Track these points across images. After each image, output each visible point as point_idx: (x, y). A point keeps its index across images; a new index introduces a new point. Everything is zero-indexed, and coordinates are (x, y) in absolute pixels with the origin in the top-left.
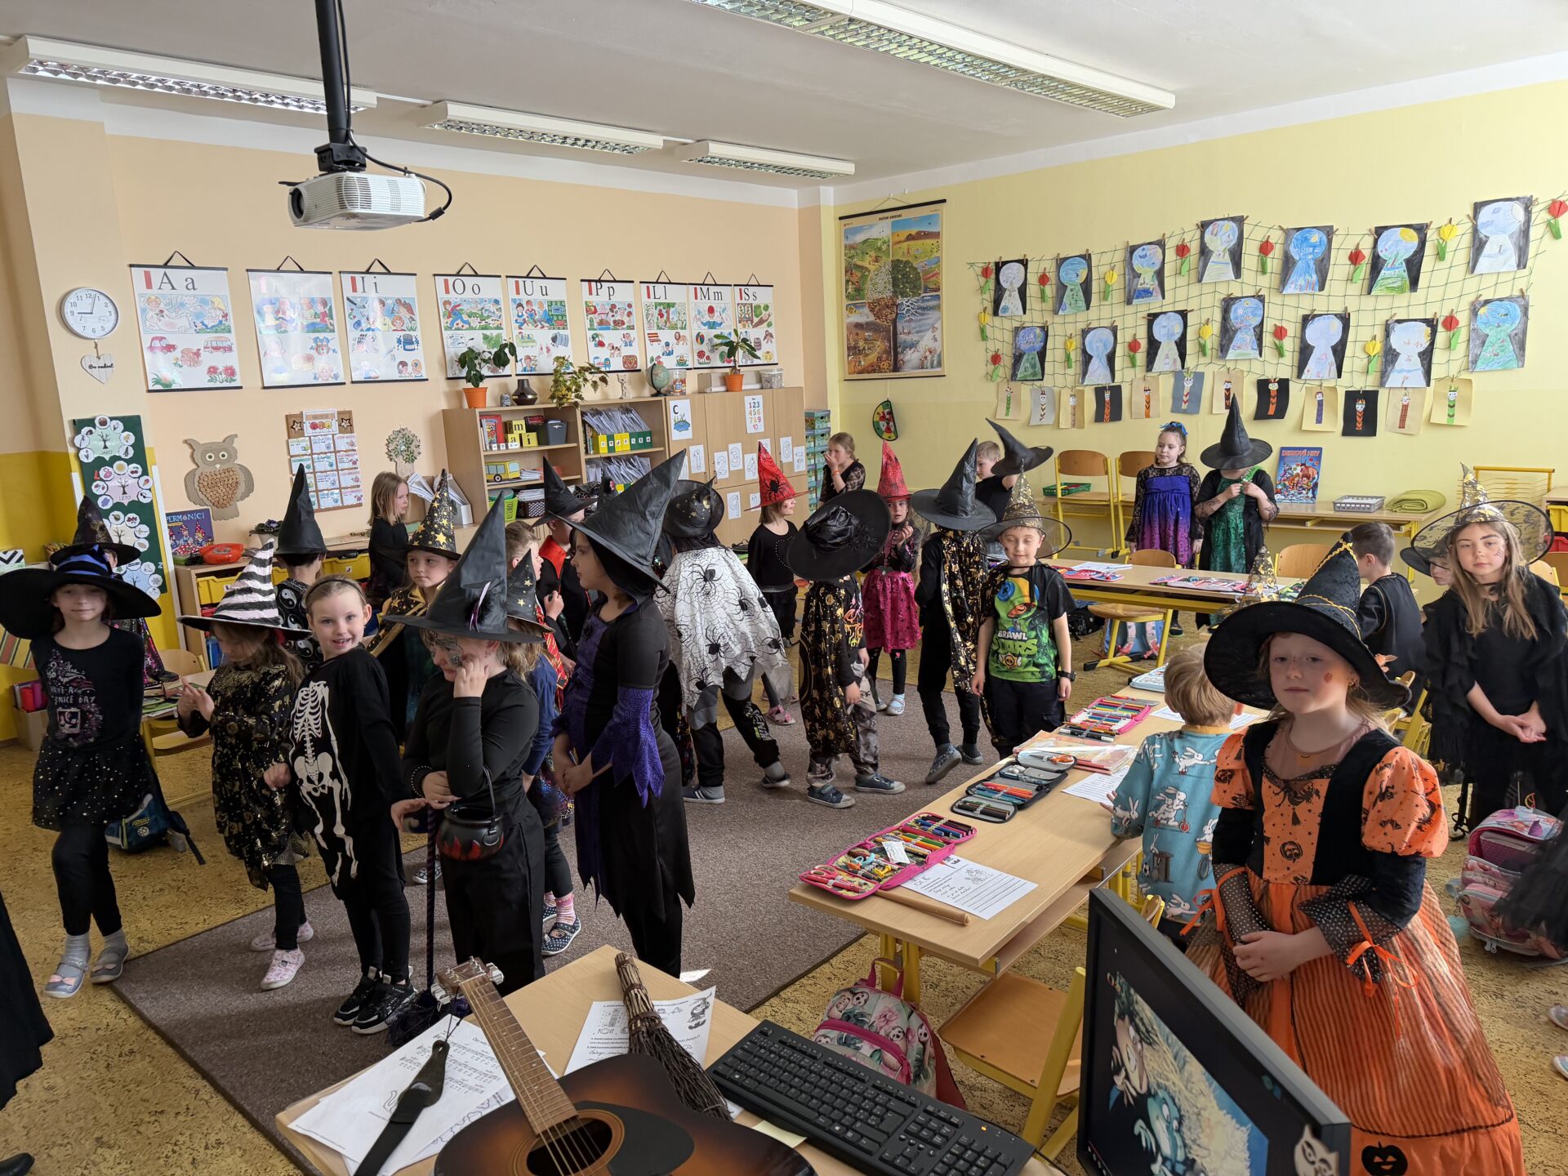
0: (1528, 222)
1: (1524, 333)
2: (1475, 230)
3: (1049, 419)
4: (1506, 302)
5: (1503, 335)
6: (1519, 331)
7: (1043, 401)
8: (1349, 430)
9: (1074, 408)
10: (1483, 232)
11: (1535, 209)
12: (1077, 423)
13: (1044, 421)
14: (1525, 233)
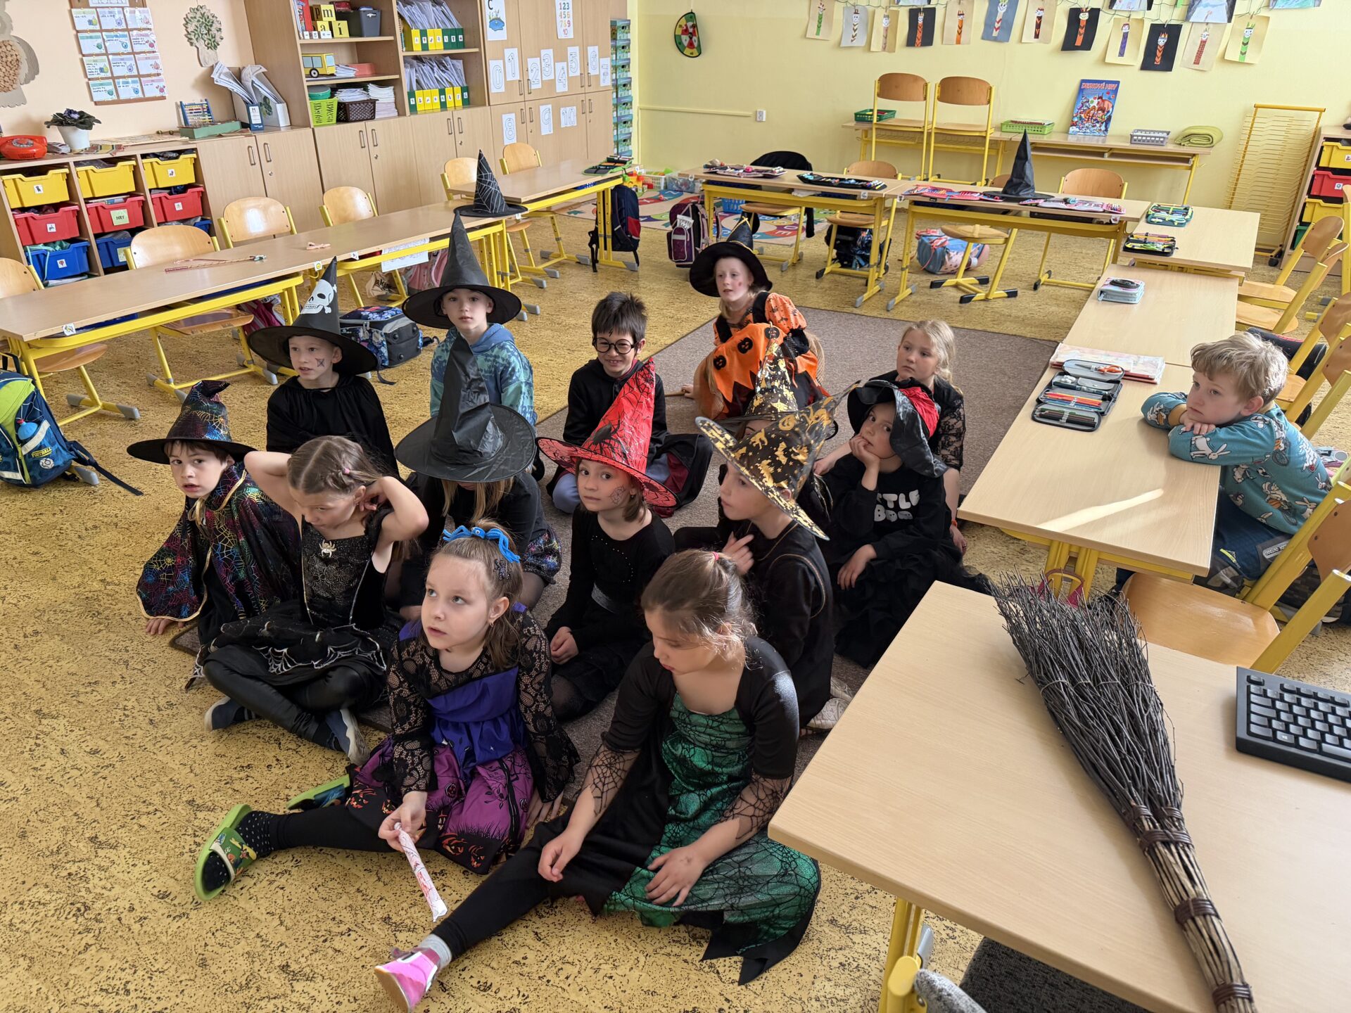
3: (861, 41)
7: (856, 21)
8: (1147, 65)
9: (886, 30)
12: (888, 47)
13: (855, 43)
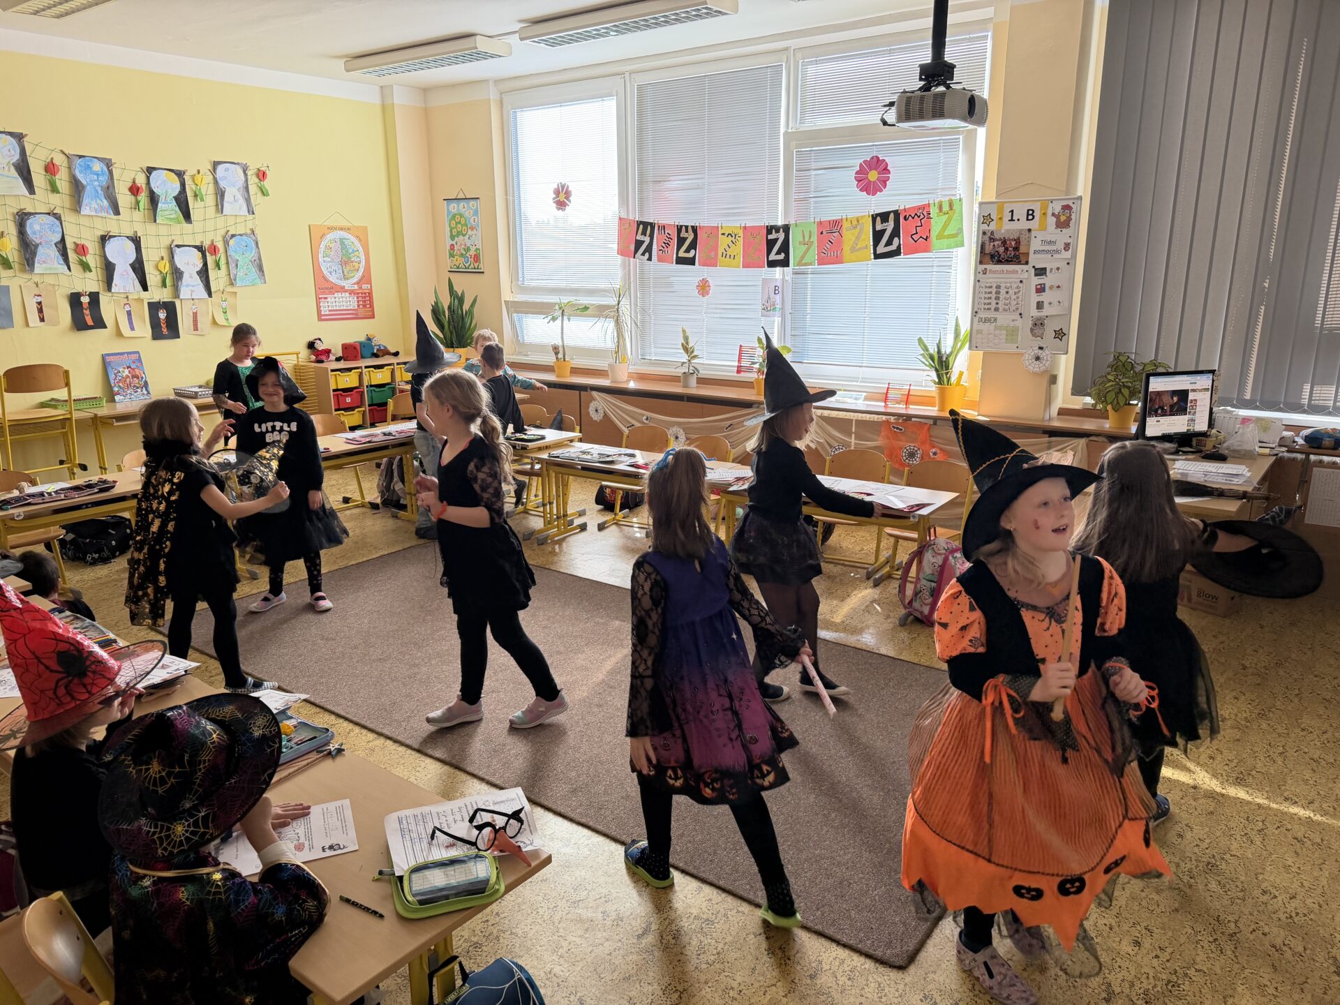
0: (247, 180)
1: (260, 259)
2: (216, 182)
4: (244, 237)
5: (247, 260)
6: (256, 258)
8: (157, 335)
10: (222, 184)
11: (249, 173)
14: (247, 188)
